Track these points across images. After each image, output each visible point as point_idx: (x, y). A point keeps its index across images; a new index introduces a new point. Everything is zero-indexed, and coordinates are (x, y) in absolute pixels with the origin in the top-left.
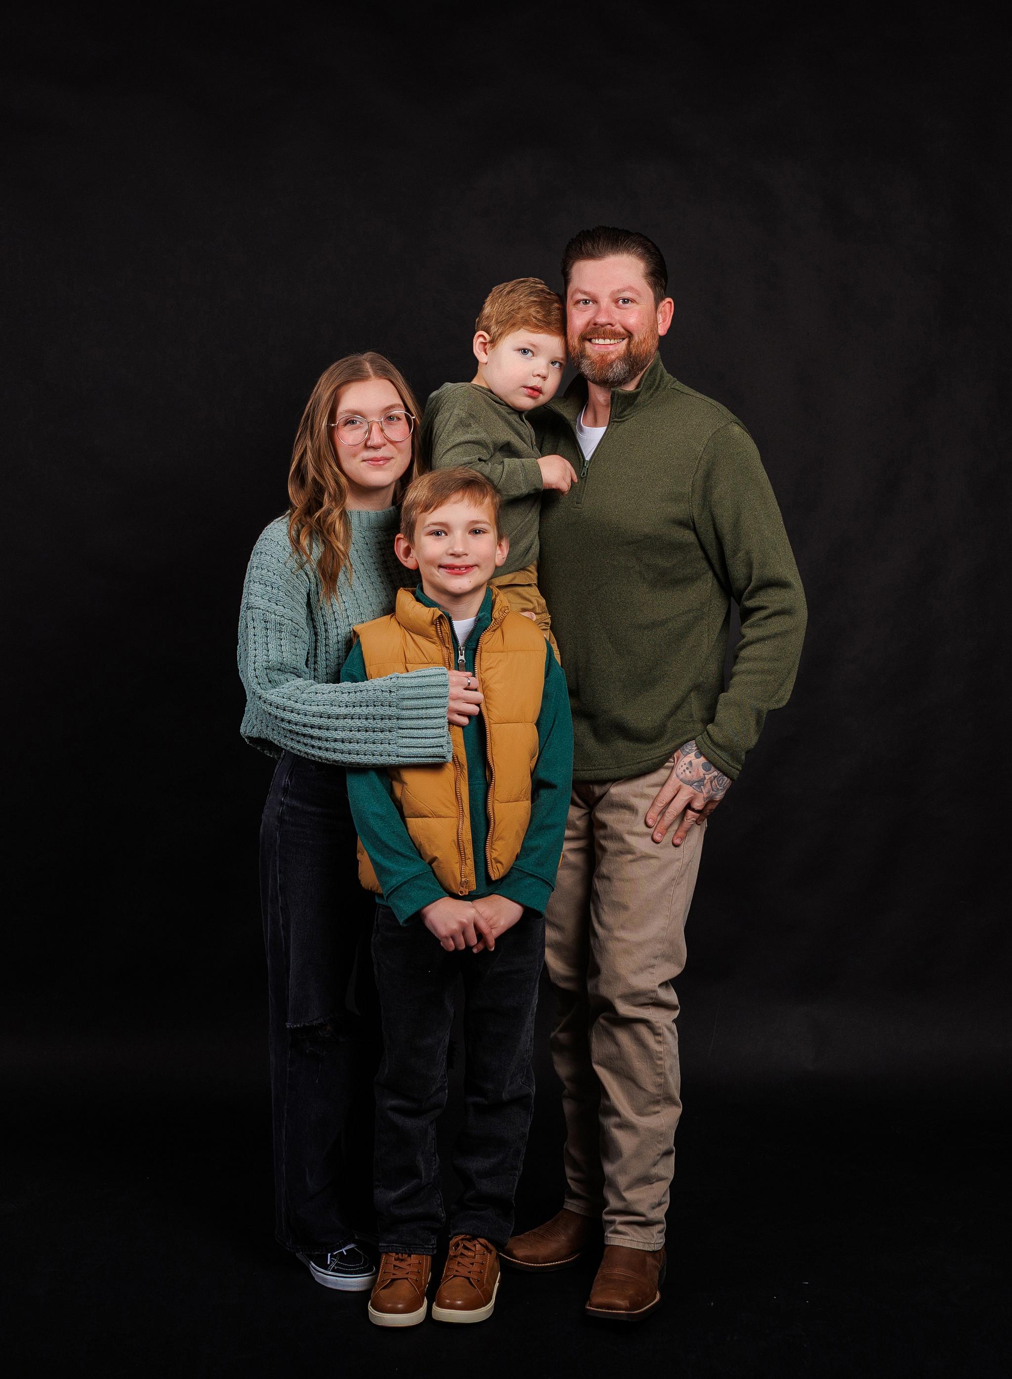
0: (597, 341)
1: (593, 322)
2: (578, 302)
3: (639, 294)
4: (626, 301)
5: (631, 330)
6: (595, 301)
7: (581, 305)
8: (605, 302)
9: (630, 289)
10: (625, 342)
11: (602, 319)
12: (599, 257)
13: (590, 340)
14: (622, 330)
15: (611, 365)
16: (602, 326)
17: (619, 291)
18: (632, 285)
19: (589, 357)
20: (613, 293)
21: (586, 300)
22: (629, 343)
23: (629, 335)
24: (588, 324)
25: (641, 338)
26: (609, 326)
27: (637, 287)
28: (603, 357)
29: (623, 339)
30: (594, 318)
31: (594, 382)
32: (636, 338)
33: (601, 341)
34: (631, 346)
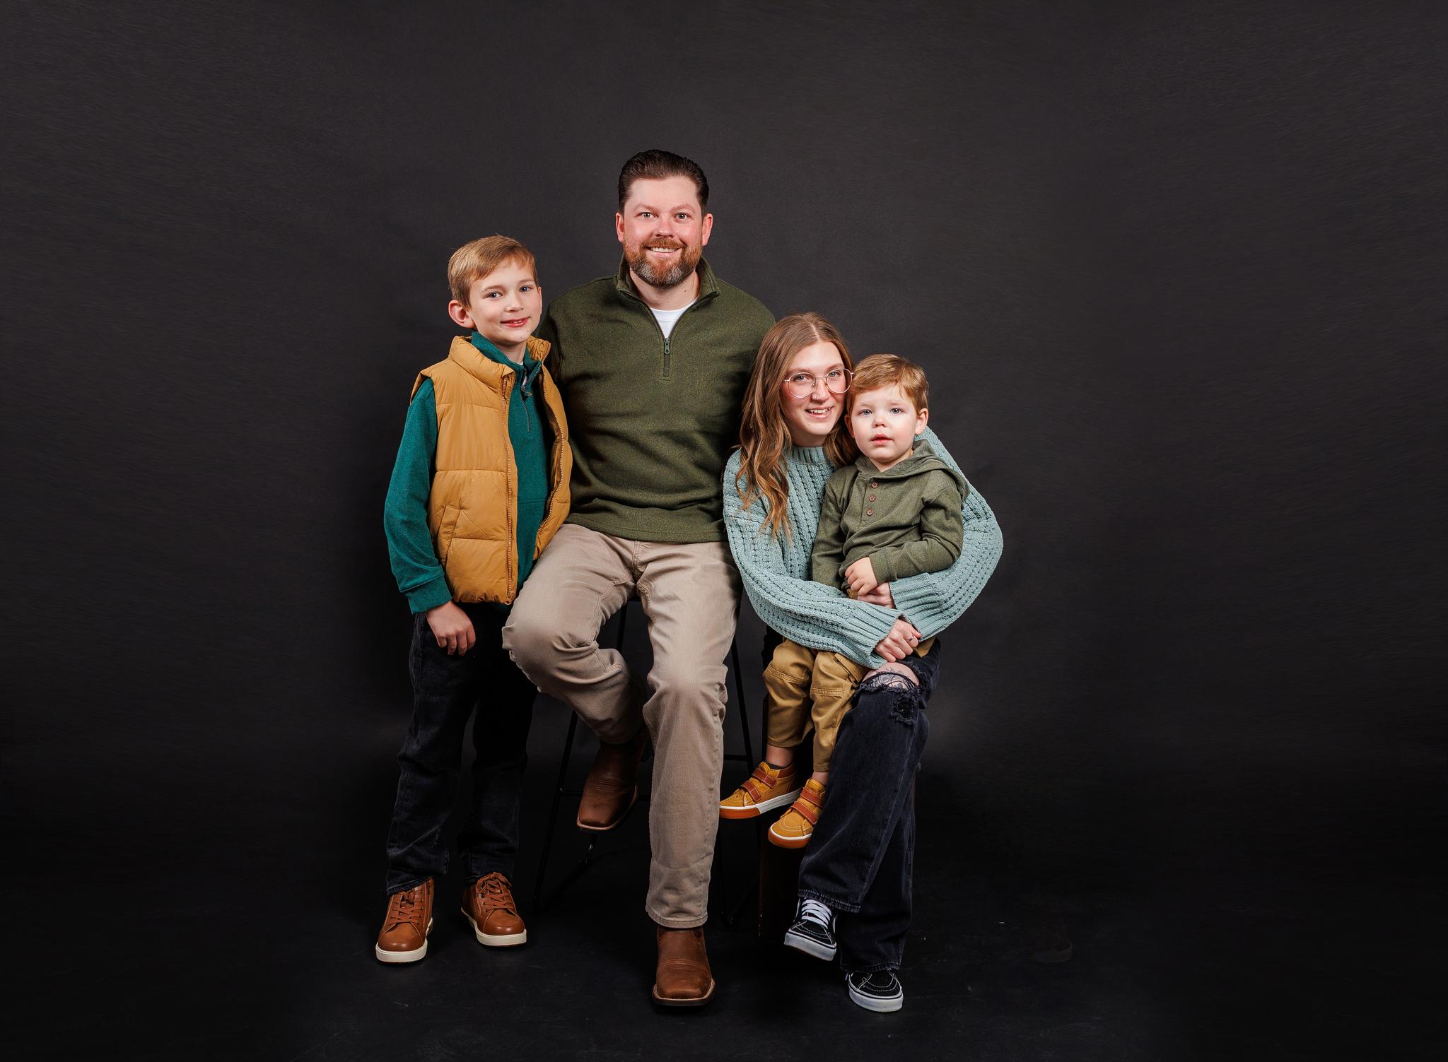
0: (657, 249)
1: (656, 233)
2: (640, 214)
3: (694, 212)
4: (681, 216)
5: (685, 240)
6: (656, 215)
7: (643, 217)
8: (665, 217)
9: (687, 206)
10: (680, 251)
11: (665, 231)
12: (660, 177)
13: (650, 249)
14: (679, 242)
15: (670, 271)
16: (665, 237)
17: (679, 208)
18: (689, 203)
19: (649, 263)
20: (674, 209)
21: (647, 213)
22: (683, 254)
23: (684, 245)
24: (651, 235)
25: (694, 249)
26: (670, 238)
27: (692, 205)
28: (662, 263)
29: (677, 249)
30: (658, 229)
31: (653, 284)
32: (690, 249)
33: (661, 250)
34: (686, 255)
